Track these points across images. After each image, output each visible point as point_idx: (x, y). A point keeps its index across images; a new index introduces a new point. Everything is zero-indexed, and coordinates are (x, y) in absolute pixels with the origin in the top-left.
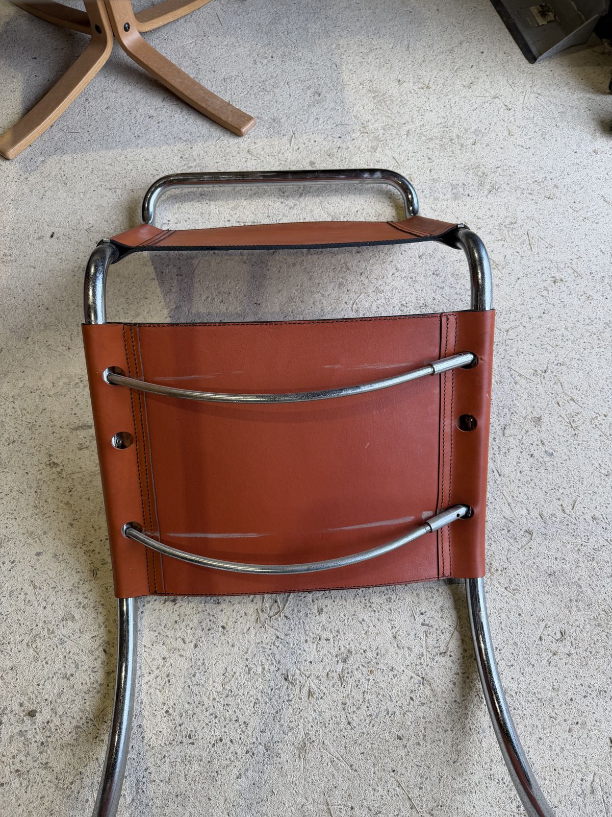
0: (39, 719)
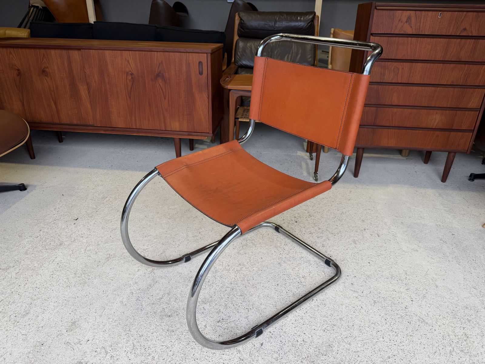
0: (295, 223)
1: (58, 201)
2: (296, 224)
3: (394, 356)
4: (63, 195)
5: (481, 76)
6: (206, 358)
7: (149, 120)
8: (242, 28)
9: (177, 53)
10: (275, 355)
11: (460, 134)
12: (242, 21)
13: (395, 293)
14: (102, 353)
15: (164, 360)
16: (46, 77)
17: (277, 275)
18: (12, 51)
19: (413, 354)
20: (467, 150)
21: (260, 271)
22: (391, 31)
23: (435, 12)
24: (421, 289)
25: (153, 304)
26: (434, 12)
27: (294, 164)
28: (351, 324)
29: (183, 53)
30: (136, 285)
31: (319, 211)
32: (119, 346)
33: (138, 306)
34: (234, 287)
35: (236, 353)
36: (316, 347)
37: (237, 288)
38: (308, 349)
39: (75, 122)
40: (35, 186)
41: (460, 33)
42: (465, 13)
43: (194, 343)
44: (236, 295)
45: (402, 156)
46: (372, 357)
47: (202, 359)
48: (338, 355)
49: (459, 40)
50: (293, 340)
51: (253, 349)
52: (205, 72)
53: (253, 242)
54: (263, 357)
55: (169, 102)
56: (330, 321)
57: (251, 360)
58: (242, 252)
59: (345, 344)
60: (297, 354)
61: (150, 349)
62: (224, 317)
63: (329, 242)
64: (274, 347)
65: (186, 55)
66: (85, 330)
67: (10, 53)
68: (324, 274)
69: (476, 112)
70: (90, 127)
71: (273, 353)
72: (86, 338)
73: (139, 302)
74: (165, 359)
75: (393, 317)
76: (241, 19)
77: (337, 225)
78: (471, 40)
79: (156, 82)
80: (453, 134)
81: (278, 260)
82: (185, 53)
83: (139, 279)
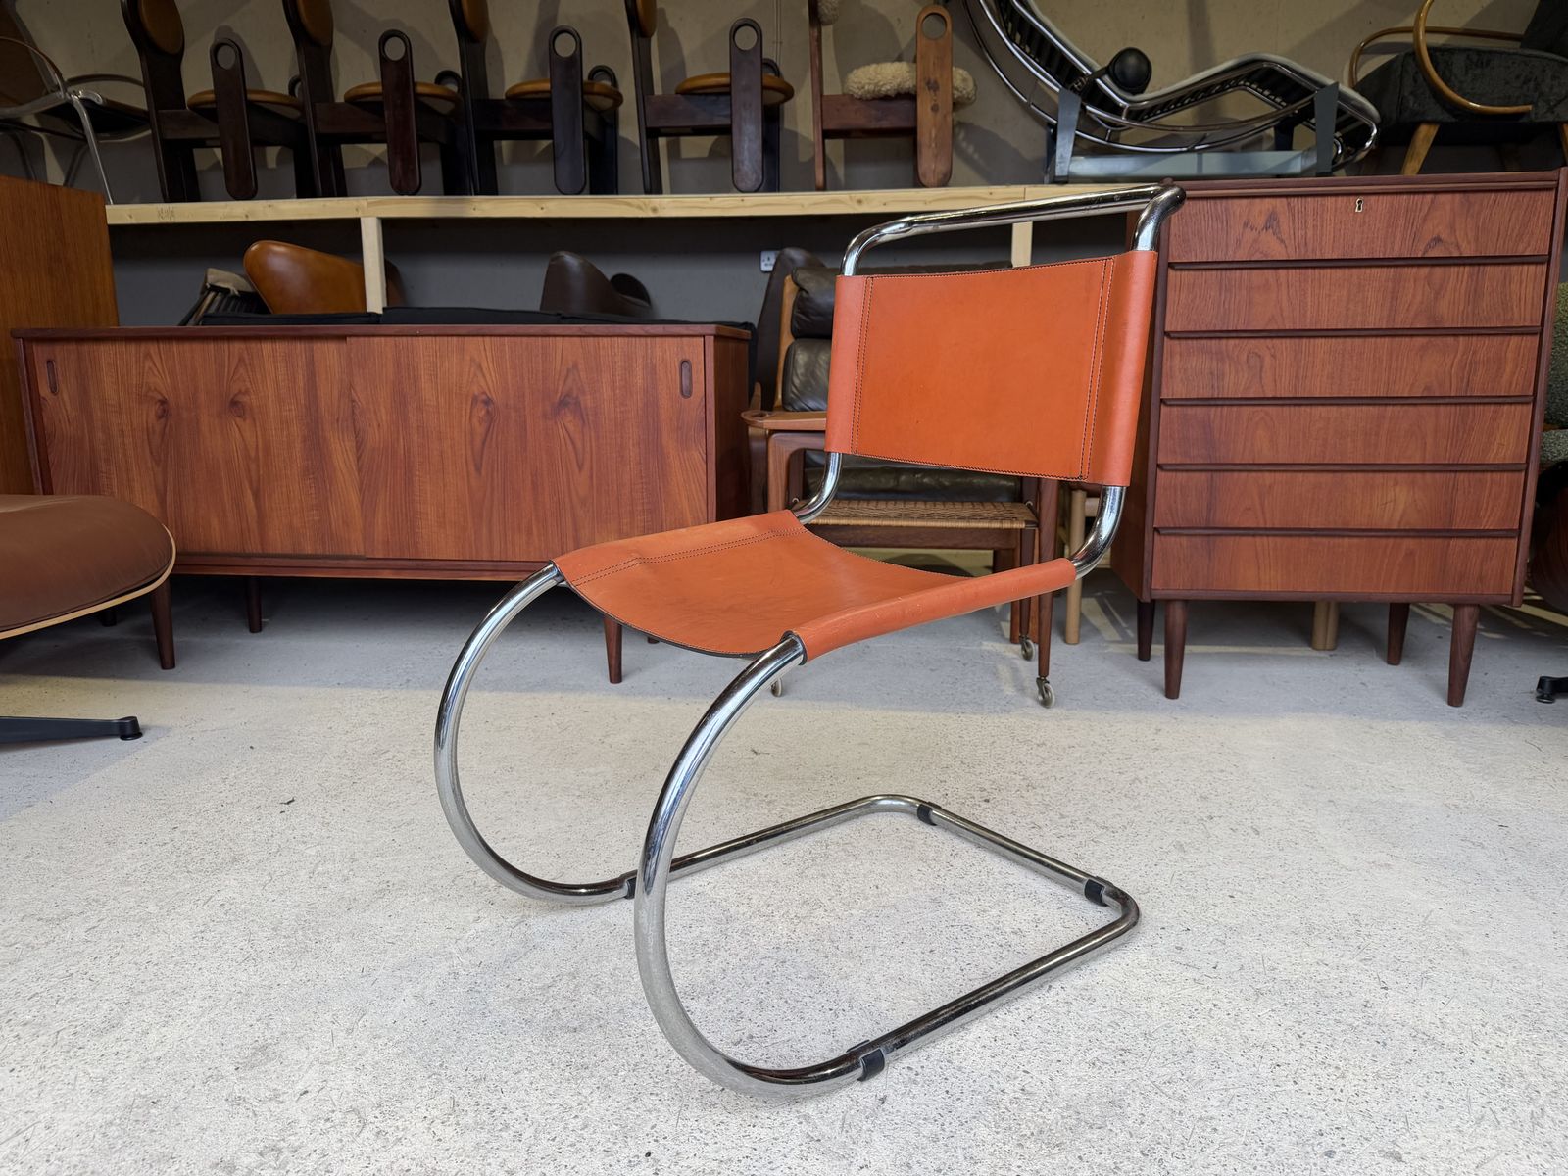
1: (237, 762)
2: (984, 804)
3: (1337, 1128)
4: (251, 747)
5: (1509, 368)
6: (697, 1134)
7: (530, 533)
8: (803, 313)
9: (620, 339)
10: (928, 1129)
11: (1481, 543)
12: (804, 294)
13: (1326, 969)
14: (349, 1124)
15: (553, 1140)
16: (238, 420)
17: (927, 927)
18: (152, 352)
19: (1402, 1125)
20: (1513, 595)
21: (874, 919)
22: (1226, 253)
23: (1345, 199)
24: (1411, 959)
25: (522, 1000)
26: (1340, 199)
27: (974, 669)
28: (1183, 1048)
29: (638, 339)
30: (467, 955)
31: (1059, 776)
32: (406, 1105)
33: (473, 1006)
34: (789, 958)
35: (795, 1122)
36: (1069, 1107)
37: (799, 960)
38: (1040, 1110)
39: (308, 549)
40: (169, 729)
41: (1426, 251)
42: (1429, 197)
43: (653, 1097)
44: (793, 977)
45: (1315, 648)
46: (1260, 1132)
47: (682, 1138)
48: (1143, 1126)
49: (1425, 271)
50: (988, 1088)
51: (852, 1112)
52: (698, 389)
53: (849, 848)
54: (887, 1133)
55: (591, 477)
56: (1110, 1039)
57: (849, 1140)
58: (812, 872)
59: (1164, 1099)
60: (1003, 1125)
61: (507, 1112)
62: (755, 1031)
63: (1096, 848)
64: (924, 1107)
65: (646, 344)
66: (296, 1068)
67: (148, 355)
68: (1084, 924)
69: (1516, 475)
70: (352, 561)
71: (921, 1121)
72: (300, 1087)
73: (477, 995)
74: (557, 1139)
75: (1323, 1030)
76: (801, 289)
77: (1120, 809)
78: (1462, 268)
79: (556, 423)
80: (1457, 544)
81: (930, 892)
82: (643, 340)
83: (479, 940)
